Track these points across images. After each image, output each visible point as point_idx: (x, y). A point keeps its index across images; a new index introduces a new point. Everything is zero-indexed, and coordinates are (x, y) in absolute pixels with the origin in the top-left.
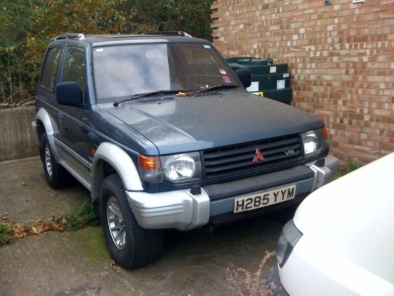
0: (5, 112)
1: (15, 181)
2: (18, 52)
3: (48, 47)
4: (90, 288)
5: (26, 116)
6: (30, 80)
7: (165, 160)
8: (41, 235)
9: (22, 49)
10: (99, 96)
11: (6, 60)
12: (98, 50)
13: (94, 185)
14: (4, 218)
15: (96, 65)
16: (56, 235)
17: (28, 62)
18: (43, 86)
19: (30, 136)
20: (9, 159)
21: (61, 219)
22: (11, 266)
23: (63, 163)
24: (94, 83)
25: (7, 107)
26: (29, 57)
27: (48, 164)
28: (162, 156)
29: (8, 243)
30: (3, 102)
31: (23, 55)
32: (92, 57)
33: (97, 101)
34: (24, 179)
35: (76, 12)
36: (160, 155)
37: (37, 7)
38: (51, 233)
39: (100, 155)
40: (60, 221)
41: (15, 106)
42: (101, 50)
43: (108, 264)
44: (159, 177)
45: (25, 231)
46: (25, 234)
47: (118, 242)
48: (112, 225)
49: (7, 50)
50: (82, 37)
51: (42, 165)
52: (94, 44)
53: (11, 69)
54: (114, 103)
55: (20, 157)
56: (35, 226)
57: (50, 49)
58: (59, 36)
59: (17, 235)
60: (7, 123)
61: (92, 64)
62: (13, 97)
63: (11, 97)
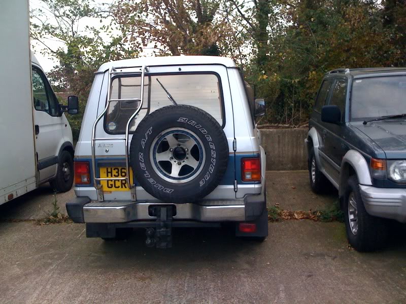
0: (286, 131)
1: (287, 184)
2: (301, 83)
3: (323, 79)
4: (329, 256)
5: (302, 135)
6: (309, 106)
7: (391, 164)
8: (301, 220)
9: (305, 81)
10: (353, 116)
11: (291, 90)
12: (358, 81)
13: (341, 185)
14: (276, 206)
15: (354, 93)
16: (311, 222)
17: (308, 91)
18: (316, 110)
19: (302, 152)
20: (285, 169)
21: (316, 212)
22: (277, 234)
23: (324, 171)
24: (350, 107)
25: (288, 127)
26: (310, 88)
27: (313, 173)
28: (388, 160)
29: (277, 220)
30: (285, 124)
31: (305, 86)
32: (352, 86)
33: (350, 120)
34: (294, 184)
35: (354, 48)
36: (386, 159)
37: (321, 45)
38: (307, 220)
39: (346, 159)
40: (315, 214)
41: (294, 127)
42: (360, 81)
43: (345, 246)
44: (385, 176)
45: (289, 215)
46: (289, 217)
47: (354, 230)
48: (352, 217)
49: (293, 82)
50: (348, 71)
51: (309, 174)
52: (355, 77)
53: (294, 97)
54: (363, 122)
55: (293, 169)
56: (297, 213)
57: (324, 80)
58: (332, 71)
59: (283, 217)
60: (287, 140)
61: (351, 92)
62: (294, 120)
63: (292, 120)
